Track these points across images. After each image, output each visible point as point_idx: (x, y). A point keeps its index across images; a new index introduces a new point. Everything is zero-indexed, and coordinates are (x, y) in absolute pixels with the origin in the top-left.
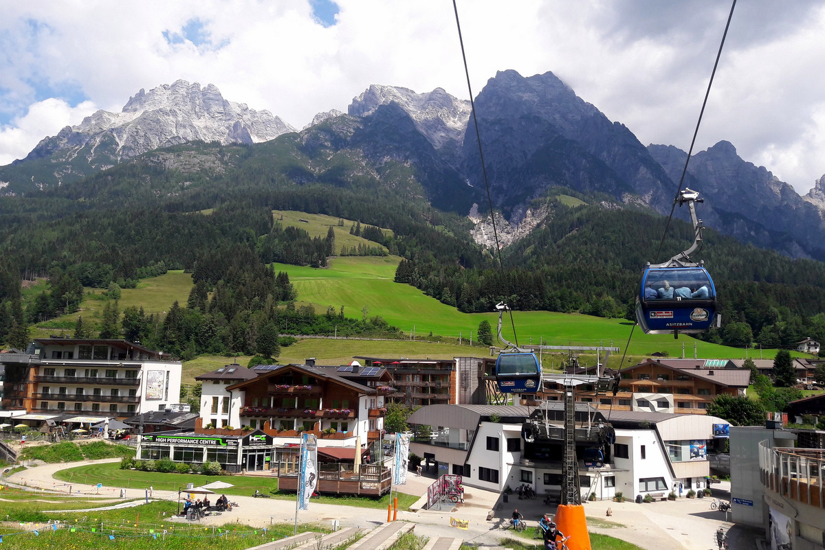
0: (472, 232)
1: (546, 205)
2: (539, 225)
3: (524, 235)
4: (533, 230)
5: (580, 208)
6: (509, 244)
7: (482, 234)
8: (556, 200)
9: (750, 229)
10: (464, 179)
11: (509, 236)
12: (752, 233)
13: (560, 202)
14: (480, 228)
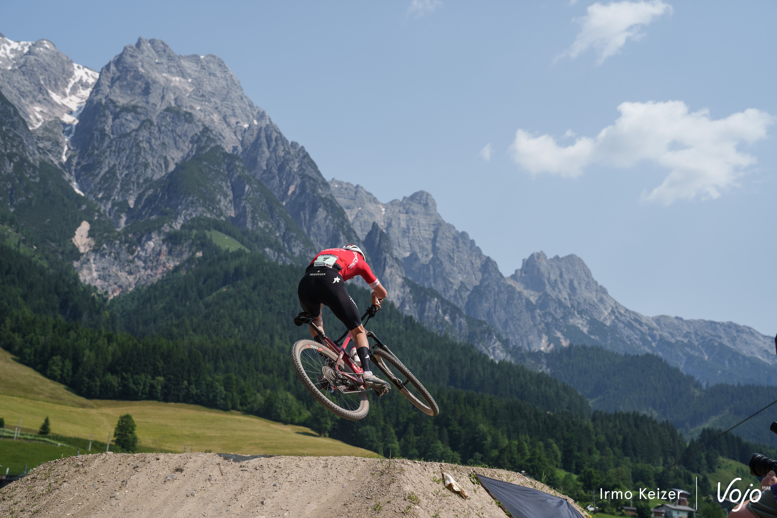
0: (76, 264)
1: (191, 241)
2: (176, 269)
3: (155, 280)
4: (168, 275)
5: (238, 254)
6: (131, 289)
7: (90, 269)
8: (205, 236)
9: (445, 312)
10: (70, 181)
11: (131, 278)
12: (447, 318)
13: (210, 240)
14: (88, 260)
